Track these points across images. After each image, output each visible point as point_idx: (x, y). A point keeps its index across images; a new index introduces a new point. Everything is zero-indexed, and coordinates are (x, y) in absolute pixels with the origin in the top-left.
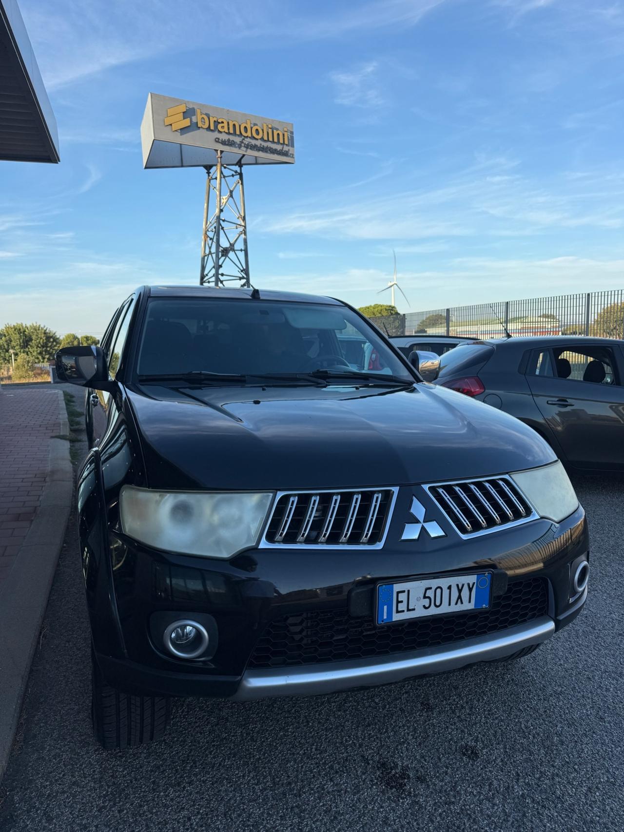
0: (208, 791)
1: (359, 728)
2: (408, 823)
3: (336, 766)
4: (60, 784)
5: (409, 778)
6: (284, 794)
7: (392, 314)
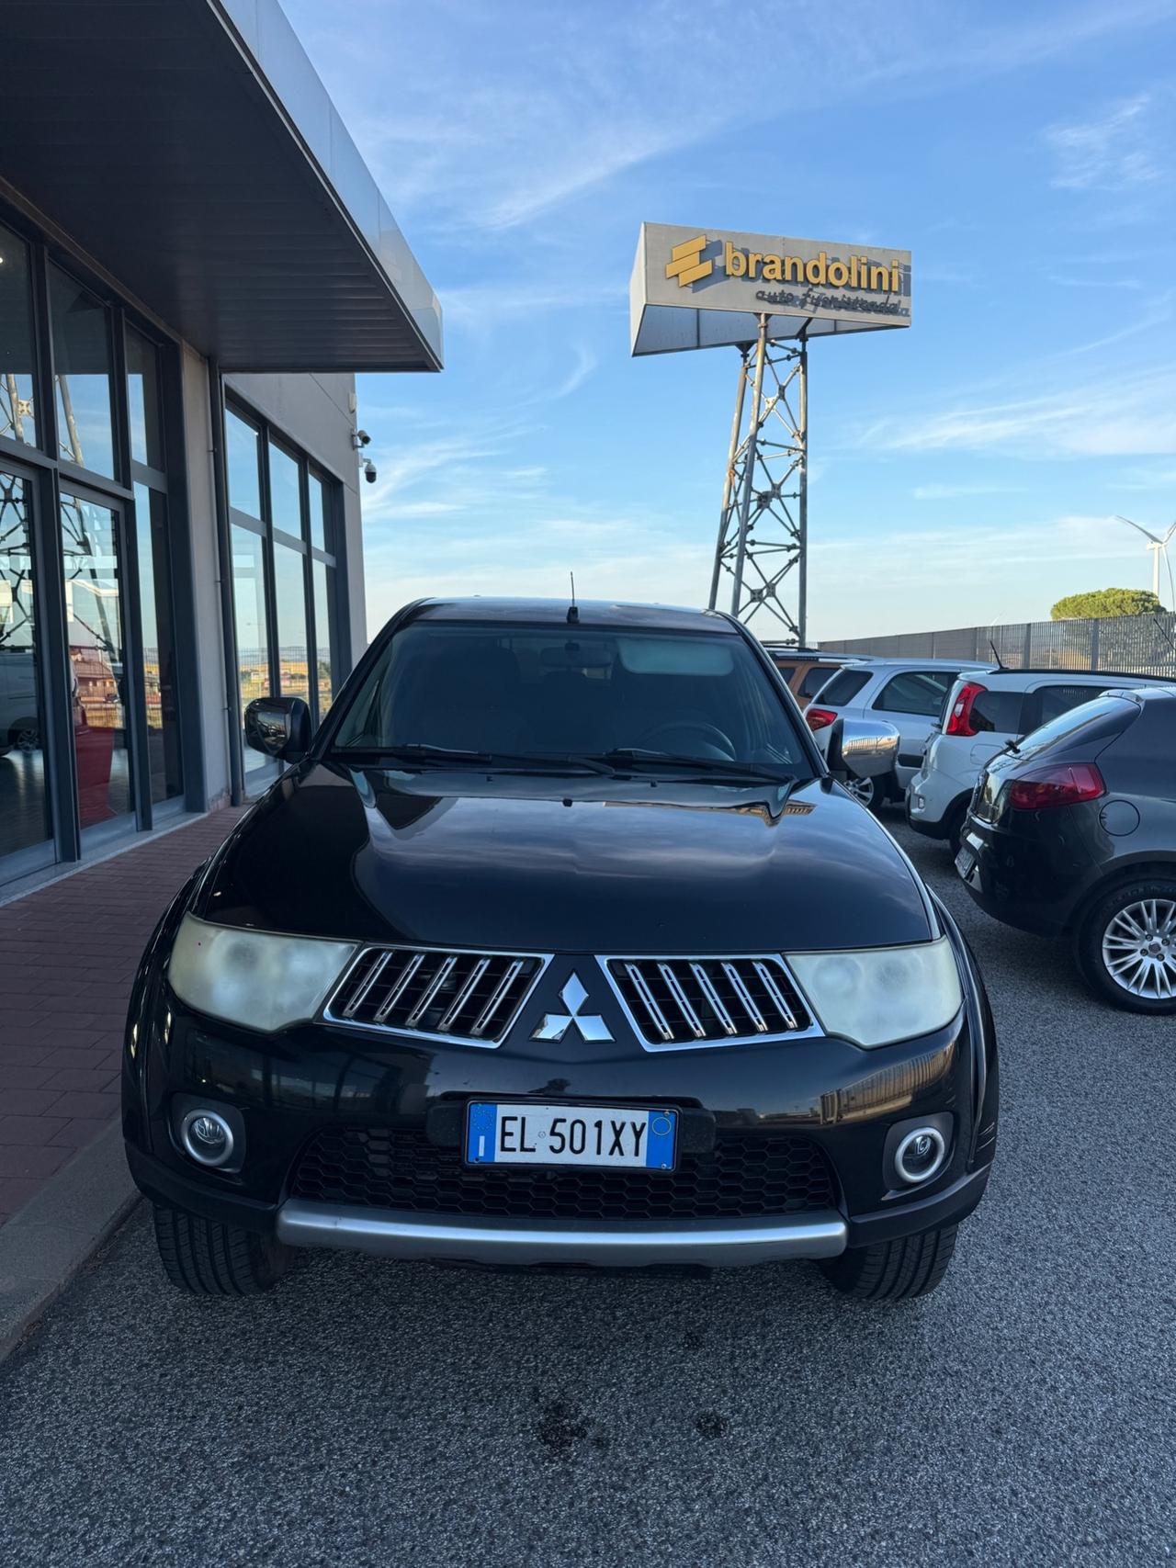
0: (287, 1379)
1: (561, 1348)
2: (534, 1497)
3: (486, 1392)
4: (113, 1324)
5: (584, 1435)
6: (386, 1410)
7: (1146, 609)
